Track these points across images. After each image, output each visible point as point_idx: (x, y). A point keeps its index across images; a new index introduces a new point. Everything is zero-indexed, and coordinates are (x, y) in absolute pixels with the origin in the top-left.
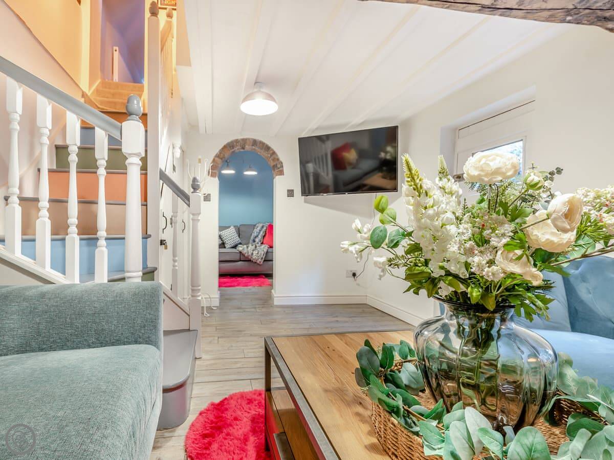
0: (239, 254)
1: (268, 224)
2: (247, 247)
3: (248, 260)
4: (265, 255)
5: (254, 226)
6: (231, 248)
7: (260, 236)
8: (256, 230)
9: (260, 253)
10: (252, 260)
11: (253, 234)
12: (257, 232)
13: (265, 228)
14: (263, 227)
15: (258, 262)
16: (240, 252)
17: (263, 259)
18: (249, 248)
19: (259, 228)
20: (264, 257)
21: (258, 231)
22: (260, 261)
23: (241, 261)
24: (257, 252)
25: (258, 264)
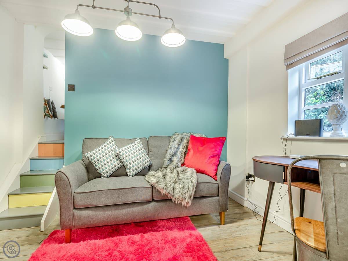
0: (150, 190)
1: (189, 135)
2: (165, 176)
3: (166, 200)
4: (195, 189)
5: (170, 138)
6: (136, 175)
7: (179, 154)
8: (173, 145)
9: (186, 186)
10: (174, 199)
11: (169, 151)
12: (175, 148)
13: (185, 141)
14: (182, 139)
15: (184, 203)
16: (153, 187)
17: (192, 197)
18: (168, 178)
19: (177, 142)
20: (193, 193)
21: (176, 146)
22: (187, 201)
23: (153, 200)
24: (181, 186)
25: (184, 206)
